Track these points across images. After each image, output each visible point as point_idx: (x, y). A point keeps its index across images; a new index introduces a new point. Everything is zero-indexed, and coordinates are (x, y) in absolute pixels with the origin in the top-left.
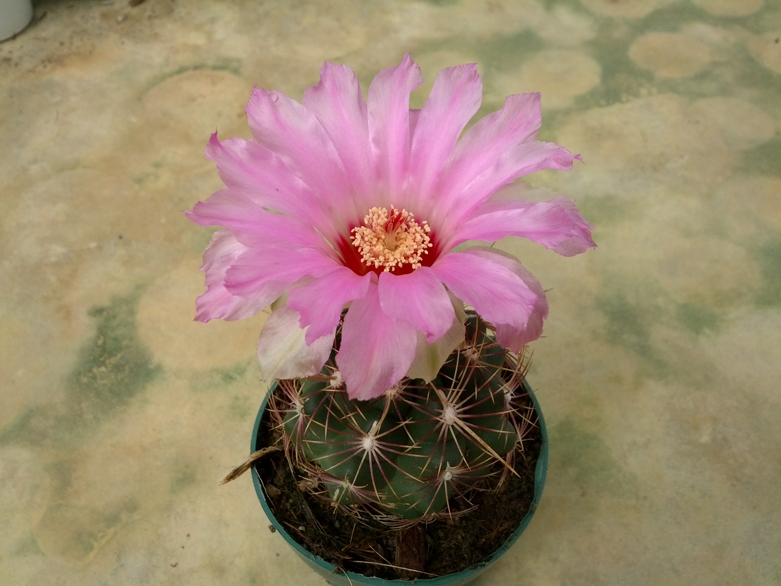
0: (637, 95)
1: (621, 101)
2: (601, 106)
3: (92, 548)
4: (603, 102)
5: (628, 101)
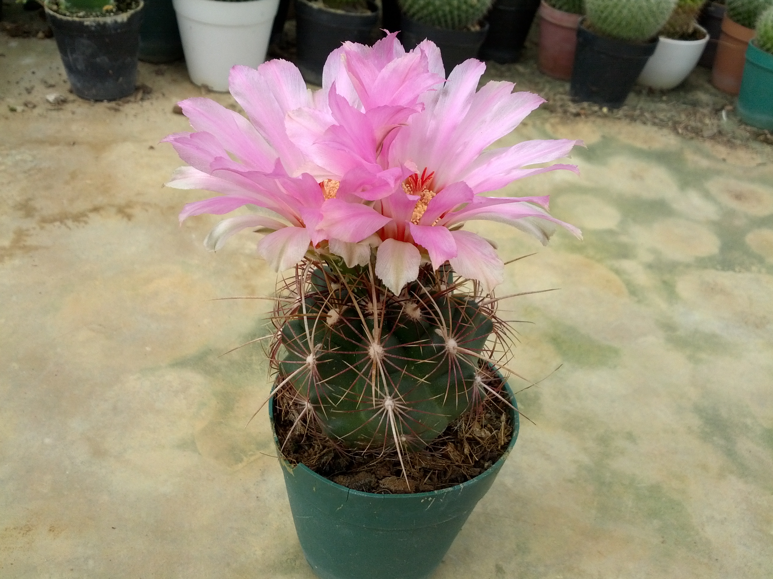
0: (748, 270)
1: (734, 270)
2: (717, 269)
3: (241, 460)
4: (719, 267)
5: (740, 272)
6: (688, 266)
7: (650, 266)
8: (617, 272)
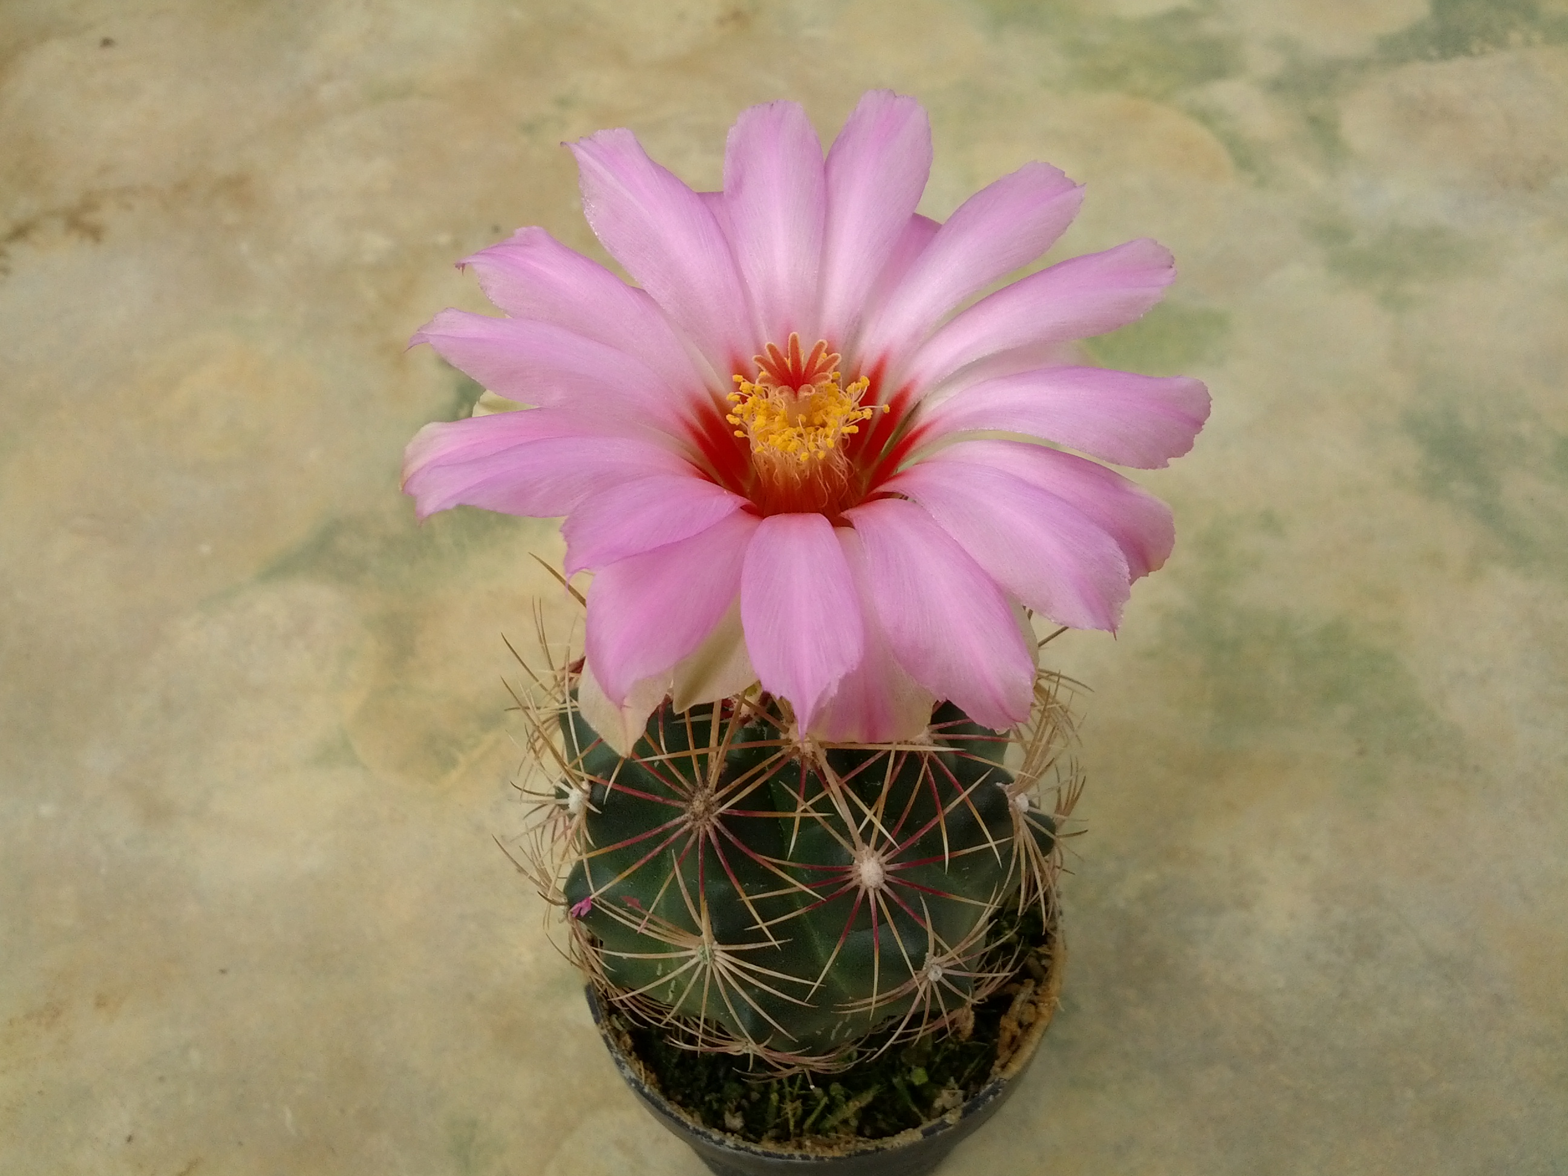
6: (1362, 65)
7: (1276, 86)
8: (1205, 117)
